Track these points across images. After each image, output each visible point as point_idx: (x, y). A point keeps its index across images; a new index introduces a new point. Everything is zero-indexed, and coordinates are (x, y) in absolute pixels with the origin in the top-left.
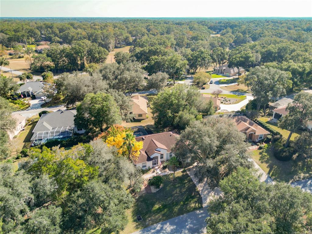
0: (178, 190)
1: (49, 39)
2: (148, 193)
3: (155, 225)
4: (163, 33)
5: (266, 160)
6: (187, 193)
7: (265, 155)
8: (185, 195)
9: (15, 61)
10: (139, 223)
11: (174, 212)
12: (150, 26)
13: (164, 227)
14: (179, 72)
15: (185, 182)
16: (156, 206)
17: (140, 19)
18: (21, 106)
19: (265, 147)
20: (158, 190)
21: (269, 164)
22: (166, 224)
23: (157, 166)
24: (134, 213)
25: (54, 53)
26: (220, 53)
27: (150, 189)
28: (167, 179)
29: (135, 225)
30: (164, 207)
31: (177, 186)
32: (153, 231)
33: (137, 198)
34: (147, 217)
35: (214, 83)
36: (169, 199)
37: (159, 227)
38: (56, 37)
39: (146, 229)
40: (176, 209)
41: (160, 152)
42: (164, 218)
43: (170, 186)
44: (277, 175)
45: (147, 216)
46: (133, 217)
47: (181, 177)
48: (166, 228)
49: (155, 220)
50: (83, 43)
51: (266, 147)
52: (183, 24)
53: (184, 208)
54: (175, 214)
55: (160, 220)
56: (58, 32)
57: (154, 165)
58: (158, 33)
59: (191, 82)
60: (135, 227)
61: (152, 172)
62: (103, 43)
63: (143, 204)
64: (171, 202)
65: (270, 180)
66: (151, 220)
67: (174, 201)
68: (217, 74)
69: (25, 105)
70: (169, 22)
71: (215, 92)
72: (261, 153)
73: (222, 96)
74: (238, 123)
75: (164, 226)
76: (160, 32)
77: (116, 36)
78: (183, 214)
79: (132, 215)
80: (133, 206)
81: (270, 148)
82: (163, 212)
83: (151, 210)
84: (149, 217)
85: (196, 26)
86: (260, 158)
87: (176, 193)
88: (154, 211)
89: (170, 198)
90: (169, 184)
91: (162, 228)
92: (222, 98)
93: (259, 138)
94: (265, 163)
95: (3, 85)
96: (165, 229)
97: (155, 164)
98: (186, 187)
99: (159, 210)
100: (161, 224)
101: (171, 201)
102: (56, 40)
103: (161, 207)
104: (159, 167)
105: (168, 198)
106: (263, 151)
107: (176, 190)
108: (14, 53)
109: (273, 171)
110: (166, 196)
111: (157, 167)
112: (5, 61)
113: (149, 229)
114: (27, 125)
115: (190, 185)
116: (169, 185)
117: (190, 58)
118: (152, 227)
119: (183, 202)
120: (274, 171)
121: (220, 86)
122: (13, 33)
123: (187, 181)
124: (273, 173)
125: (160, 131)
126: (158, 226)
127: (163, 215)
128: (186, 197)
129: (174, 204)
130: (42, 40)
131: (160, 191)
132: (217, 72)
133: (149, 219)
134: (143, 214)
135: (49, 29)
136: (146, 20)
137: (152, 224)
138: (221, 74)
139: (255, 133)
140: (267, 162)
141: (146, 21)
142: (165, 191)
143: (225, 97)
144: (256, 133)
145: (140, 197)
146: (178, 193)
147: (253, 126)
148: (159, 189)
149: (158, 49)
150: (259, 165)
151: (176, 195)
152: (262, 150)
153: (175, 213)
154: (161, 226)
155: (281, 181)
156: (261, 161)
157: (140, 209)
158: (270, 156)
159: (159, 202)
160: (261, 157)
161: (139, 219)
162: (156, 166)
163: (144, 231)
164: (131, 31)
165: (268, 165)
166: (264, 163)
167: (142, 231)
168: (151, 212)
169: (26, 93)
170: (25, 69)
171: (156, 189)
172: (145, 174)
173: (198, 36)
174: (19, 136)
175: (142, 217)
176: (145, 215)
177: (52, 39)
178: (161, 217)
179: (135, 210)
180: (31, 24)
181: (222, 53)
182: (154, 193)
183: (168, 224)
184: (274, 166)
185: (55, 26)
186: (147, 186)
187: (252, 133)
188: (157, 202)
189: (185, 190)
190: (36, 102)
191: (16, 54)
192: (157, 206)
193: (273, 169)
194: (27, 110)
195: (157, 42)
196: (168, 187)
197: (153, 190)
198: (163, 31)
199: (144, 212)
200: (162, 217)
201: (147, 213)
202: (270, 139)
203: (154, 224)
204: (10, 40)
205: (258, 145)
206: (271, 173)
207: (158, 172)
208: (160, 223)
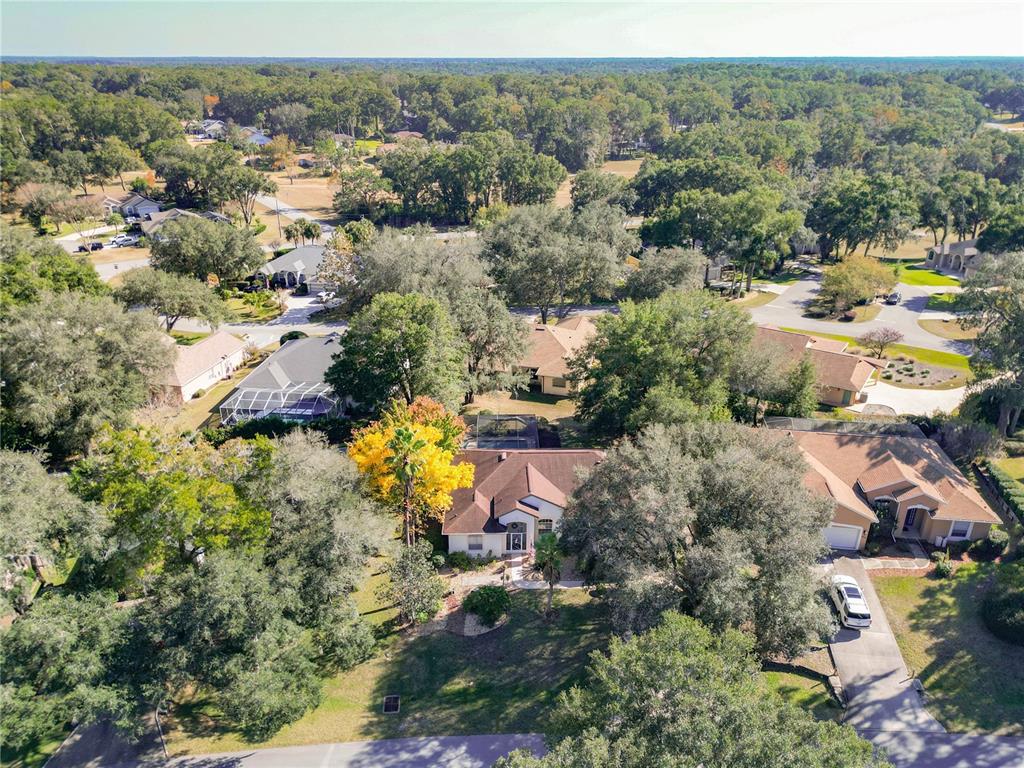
0: (550, 647)
1: (420, 126)
2: (452, 633)
3: (422, 738)
4: (791, 111)
5: (939, 621)
6: (576, 665)
7: (944, 604)
8: (565, 671)
9: (311, 183)
10: (383, 718)
11: (502, 716)
12: (751, 86)
13: (444, 755)
14: (759, 252)
15: (583, 627)
16: (456, 680)
17: (728, 64)
18: (262, 312)
19: (959, 574)
20: (484, 630)
21: (942, 639)
22: (457, 746)
23: (523, 555)
24: (384, 683)
25: (402, 168)
26: (967, 194)
27: (463, 623)
28: (530, 603)
29: (365, 721)
30: (483, 690)
31: (552, 633)
32: (405, 756)
33: (411, 639)
34: (413, 707)
35: (904, 305)
36: (507, 669)
37: (432, 749)
38: (441, 120)
39: (389, 743)
40: (513, 709)
41: (537, 509)
42: (463, 726)
43: (530, 628)
44: (957, 690)
45: (417, 705)
46: (376, 694)
47: (580, 610)
48: (448, 761)
49: (432, 723)
50: (490, 138)
51: (966, 573)
52: (885, 82)
53: (541, 712)
54: (501, 723)
55: (446, 728)
56: (449, 103)
57: (512, 551)
58: (772, 113)
59: (814, 291)
60: (365, 726)
61: (495, 569)
62: (570, 141)
63: (423, 663)
64: (511, 683)
65: (915, 701)
66: (420, 719)
67: (523, 681)
68: (938, 273)
69: (272, 310)
70: (833, 73)
71: (873, 334)
72: (929, 593)
73: (903, 355)
74: (874, 461)
75: (448, 751)
76: (781, 110)
77: (616, 119)
78: (526, 731)
79: (374, 687)
80: (390, 662)
81: (982, 581)
82: (468, 705)
83: (438, 689)
84: (420, 709)
85: (932, 90)
86: (914, 610)
87: (539, 657)
88: (445, 695)
89: (513, 668)
90: (527, 622)
91: (437, 755)
92: (902, 359)
93: (953, 535)
94: (926, 634)
95: (223, 248)
96: (444, 760)
97: (516, 546)
98: (582, 644)
99: (463, 696)
100: (444, 744)
101: (512, 679)
102: (438, 127)
103: (472, 690)
104: (525, 561)
105: (508, 666)
106: (942, 588)
107: (541, 647)
108: (314, 160)
109: (945, 671)
110: (501, 659)
111: (520, 559)
112: (265, 181)
113: (398, 747)
114: (245, 364)
115: (599, 640)
116: (528, 626)
117: (832, 203)
118: (411, 743)
119: (549, 692)
120: (952, 670)
121: (921, 318)
122: (329, 103)
123: (590, 627)
124: (944, 678)
125: (598, 444)
126: (429, 746)
127: (464, 717)
128: (566, 678)
129: (517, 691)
130: (403, 126)
131: (490, 635)
132: (938, 264)
133: (417, 715)
134: (410, 694)
135: (425, 94)
136: (749, 67)
137: (415, 734)
138: (951, 274)
139: (933, 512)
140: (935, 631)
141: (747, 70)
142: (506, 640)
143: (914, 358)
144: (938, 512)
145: (423, 640)
146: (545, 659)
147: (938, 483)
148: (488, 630)
149: (717, 167)
150: (898, 636)
151: (535, 661)
152: (944, 581)
153: (503, 719)
154: (439, 749)
155: (962, 715)
156: (914, 621)
157: (406, 677)
158: (965, 614)
159: (472, 671)
160: (922, 608)
161: (390, 706)
162: (517, 555)
163: (381, 748)
164: (675, 103)
165: (936, 644)
166: (924, 631)
167: (375, 745)
168: (433, 694)
169: (286, 277)
170: (323, 209)
171: (479, 627)
172: (471, 572)
173: (916, 127)
174: (210, 393)
175: (402, 705)
176: (412, 699)
177: (430, 124)
178: (453, 720)
179: (389, 676)
180: (386, 77)
181: (979, 194)
182: (469, 638)
183: (463, 748)
184: (961, 653)
185: (444, 85)
186: (458, 611)
187: (919, 506)
188: (465, 669)
189: (573, 652)
190: (304, 303)
191: (318, 165)
192: (459, 684)
193: (952, 663)
194: (272, 325)
195: (741, 144)
196: (520, 630)
197: (472, 627)
198: (794, 107)
199: (415, 689)
200: (457, 722)
201: (419, 696)
202: (1001, 546)
203: (421, 734)
204: (313, 123)
205: (934, 559)
206: (932, 679)
207: (514, 575)
208: (442, 738)
